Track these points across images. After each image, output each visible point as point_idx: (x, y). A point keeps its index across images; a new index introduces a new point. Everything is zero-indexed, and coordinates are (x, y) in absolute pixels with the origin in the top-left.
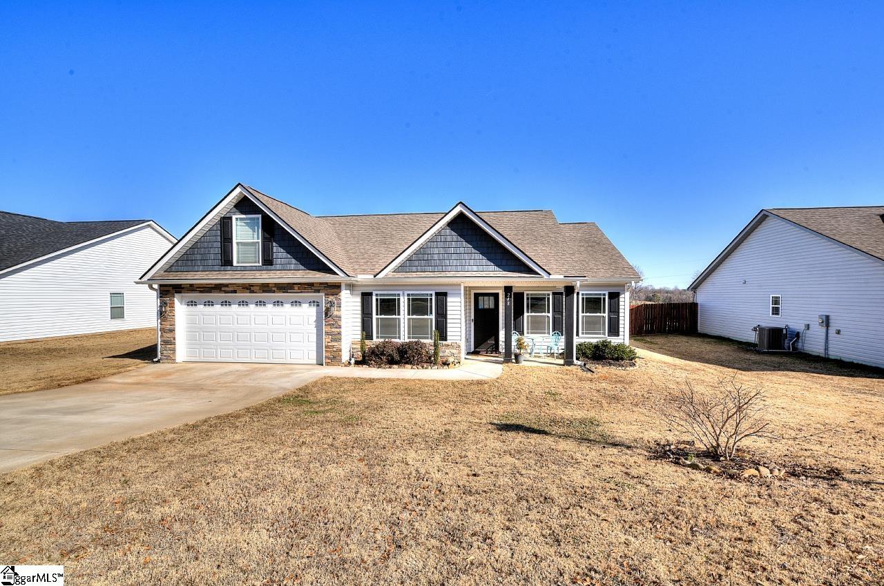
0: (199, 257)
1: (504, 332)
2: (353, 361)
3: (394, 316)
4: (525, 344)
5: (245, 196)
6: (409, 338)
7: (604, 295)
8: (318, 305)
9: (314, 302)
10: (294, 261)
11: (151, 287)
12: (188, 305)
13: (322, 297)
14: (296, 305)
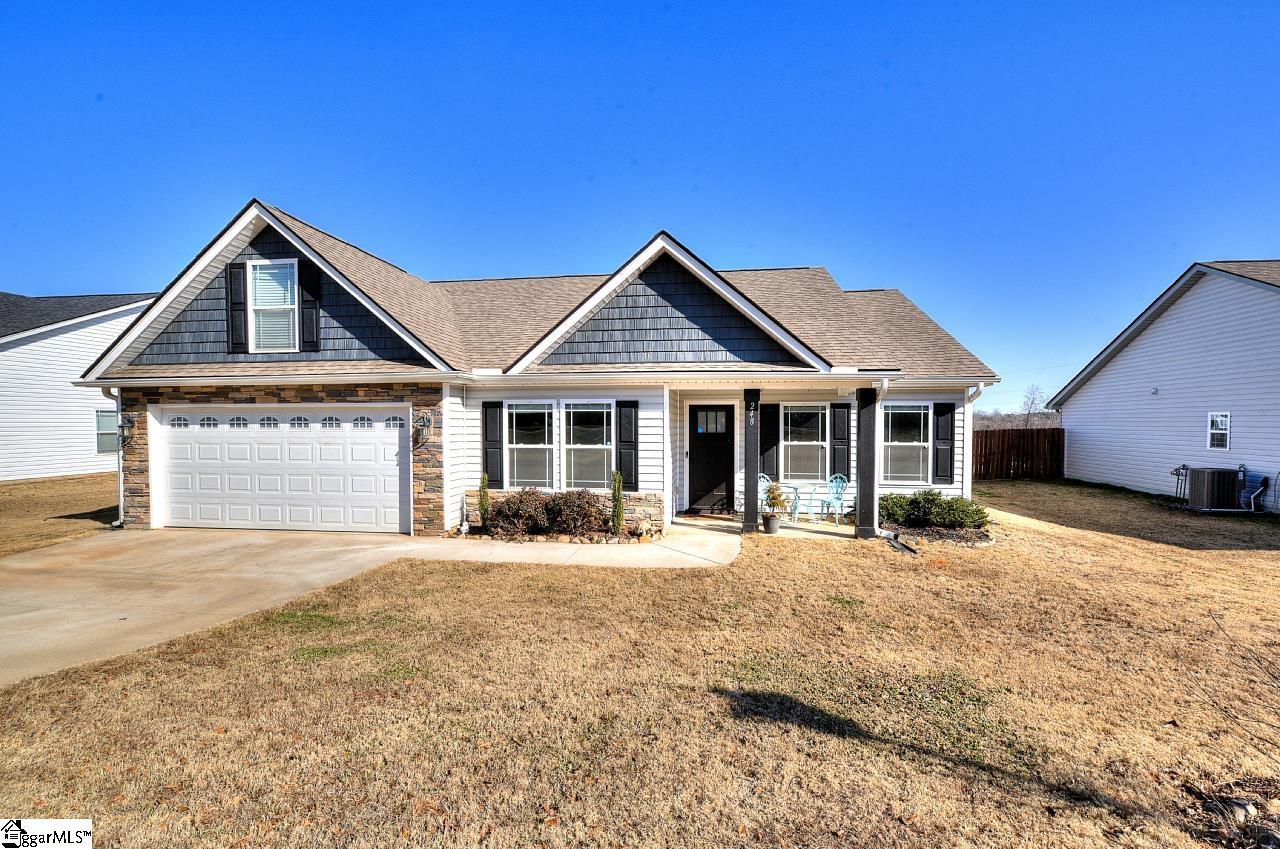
0: (187, 337)
1: (742, 476)
2: (465, 527)
3: (541, 446)
4: (783, 497)
5: (269, 225)
6: (569, 485)
7: (926, 408)
8: (402, 426)
9: (395, 419)
10: (356, 343)
11: (107, 393)
12: (173, 425)
13: (407, 409)
14: (363, 425)
